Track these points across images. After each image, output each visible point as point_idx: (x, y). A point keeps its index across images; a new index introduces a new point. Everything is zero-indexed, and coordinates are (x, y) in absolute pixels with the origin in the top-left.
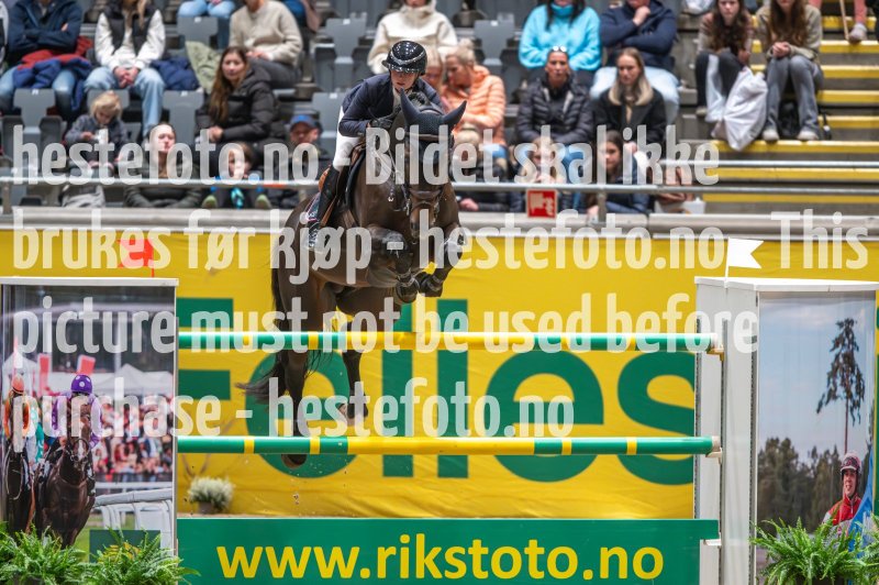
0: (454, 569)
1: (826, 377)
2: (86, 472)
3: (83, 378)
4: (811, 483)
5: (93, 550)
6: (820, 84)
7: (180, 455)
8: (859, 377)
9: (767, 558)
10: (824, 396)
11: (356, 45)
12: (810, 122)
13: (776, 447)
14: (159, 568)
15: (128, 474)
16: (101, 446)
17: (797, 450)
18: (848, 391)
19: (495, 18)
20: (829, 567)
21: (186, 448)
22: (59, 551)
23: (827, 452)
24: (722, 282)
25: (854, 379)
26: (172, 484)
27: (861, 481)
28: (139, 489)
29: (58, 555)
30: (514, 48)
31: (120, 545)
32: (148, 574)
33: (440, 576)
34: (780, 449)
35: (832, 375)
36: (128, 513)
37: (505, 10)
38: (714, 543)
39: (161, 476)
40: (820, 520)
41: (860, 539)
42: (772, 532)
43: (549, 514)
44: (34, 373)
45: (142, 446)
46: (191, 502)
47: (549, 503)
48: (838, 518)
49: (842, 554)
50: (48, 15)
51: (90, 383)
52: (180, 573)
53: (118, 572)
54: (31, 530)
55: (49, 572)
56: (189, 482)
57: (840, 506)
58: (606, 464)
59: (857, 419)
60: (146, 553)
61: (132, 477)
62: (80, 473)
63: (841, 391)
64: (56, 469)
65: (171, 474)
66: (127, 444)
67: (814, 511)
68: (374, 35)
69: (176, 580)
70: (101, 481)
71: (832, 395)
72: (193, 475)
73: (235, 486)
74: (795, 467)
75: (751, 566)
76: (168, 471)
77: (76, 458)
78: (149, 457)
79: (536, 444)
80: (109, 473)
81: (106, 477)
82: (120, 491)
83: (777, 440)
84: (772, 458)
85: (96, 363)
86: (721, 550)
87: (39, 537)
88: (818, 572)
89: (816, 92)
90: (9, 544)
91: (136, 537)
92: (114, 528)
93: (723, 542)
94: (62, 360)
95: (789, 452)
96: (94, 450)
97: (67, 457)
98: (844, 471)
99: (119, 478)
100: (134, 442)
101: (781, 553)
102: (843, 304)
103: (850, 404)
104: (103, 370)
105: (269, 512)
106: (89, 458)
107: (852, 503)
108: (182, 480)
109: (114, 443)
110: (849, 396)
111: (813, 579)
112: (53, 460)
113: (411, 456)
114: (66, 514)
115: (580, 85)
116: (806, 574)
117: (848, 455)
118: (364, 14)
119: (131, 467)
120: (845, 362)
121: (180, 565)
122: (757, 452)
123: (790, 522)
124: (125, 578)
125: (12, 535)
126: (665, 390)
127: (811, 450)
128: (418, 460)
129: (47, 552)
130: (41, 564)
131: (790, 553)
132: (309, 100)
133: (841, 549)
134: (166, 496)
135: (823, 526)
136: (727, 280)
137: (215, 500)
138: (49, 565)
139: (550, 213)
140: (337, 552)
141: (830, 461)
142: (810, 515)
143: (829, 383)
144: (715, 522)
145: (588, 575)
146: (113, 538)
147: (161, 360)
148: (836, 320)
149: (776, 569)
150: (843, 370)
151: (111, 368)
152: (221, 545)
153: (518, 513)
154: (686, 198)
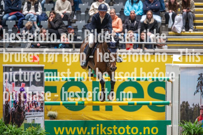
0: (109, 132)
2: (23, 110)
3: (22, 88)
4: (193, 112)
5: (25, 128)
6: (194, 18)
7: (45, 106)
9: (183, 129)
10: (196, 91)
11: (86, 10)
12: (191, 27)
14: (40, 132)
15: (33, 110)
16: (27, 104)
17: (189, 104)
18: (201, 90)
19: (118, 3)
20: (197, 131)
21: (47, 104)
22: (17, 128)
23: (196, 104)
26: (43, 113)
28: (36, 114)
29: (17, 129)
30: (123, 10)
31: (31, 127)
32: (38, 134)
33: (106, 134)
34: (186, 104)
35: (198, 86)
36: (33, 119)
37: (121, 2)
38: (170, 126)
39: (41, 111)
40: (195, 120)
42: (184, 123)
43: (131, 119)
44: (11, 87)
45: (36, 104)
46: (48, 117)
47: (131, 117)
48: (199, 120)
49: (200, 128)
50: (13, 3)
51: (24, 89)
52: (45, 133)
53: (31, 133)
54: (11, 123)
55: (15, 133)
56: (47, 112)
57: (199, 117)
58: (145, 107)
60: (37, 129)
61: (34, 111)
62: (22, 110)
63: (199, 90)
64: (16, 109)
65: (43, 110)
66: (33, 103)
67: (193, 118)
68: (90, 7)
70: (27, 112)
71: (197, 91)
72: (48, 111)
73: (58, 113)
74: (189, 108)
75: (179, 131)
76: (42, 110)
77: (21, 107)
78: (38, 106)
79: (128, 103)
80: (28, 110)
81: (28, 111)
82: (31, 114)
83: (185, 102)
84: (183, 106)
85: (26, 84)
86: (172, 127)
87: (12, 125)
88: (194, 132)
89: (193, 20)
90: (5, 127)
91: (35, 125)
92: (30, 123)
93: (172, 126)
94: (18, 84)
96: (25, 105)
97: (19, 107)
98: (200, 109)
99: (31, 111)
100: (34, 103)
101: (186, 128)
102: (200, 70)
103: (202, 93)
104: (27, 86)
105: (66, 119)
106: (24, 107)
107: (202, 116)
108: (46, 112)
109: (30, 103)
111: (193, 134)
112: (15, 107)
113: (99, 106)
114: (18, 120)
115: (138, 19)
117: (201, 105)
118: (88, 3)
119: (34, 109)
120: (201, 83)
121: (45, 131)
122: (180, 105)
123: (188, 121)
125: (6, 125)
126: (158, 90)
127: (193, 104)
128: (101, 107)
129: (14, 129)
130: (13, 131)
131: (188, 128)
132: (75, 23)
133: (200, 127)
134: (42, 115)
135: (196, 122)
136: (173, 64)
137: (53, 116)
138: (15, 132)
140: (82, 128)
141: (197, 107)
142: (193, 119)
143: (197, 88)
144: (170, 121)
145: (141, 133)
146: (29, 125)
147: (41, 84)
148: (198, 74)
149: (185, 132)
150: (200, 85)
151: (29, 86)
152: (55, 127)
153: (124, 119)
154: (163, 45)
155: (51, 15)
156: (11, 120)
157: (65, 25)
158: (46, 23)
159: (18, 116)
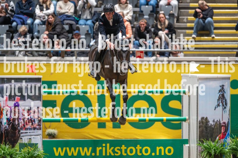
0: (117, 153)
1: (217, 100)
2: (18, 128)
3: (17, 103)
4: (213, 129)
5: (20, 148)
7: (43, 123)
8: (226, 100)
9: (202, 149)
10: (216, 105)
13: (204, 119)
14: (38, 153)
15: (29, 128)
16: (22, 121)
17: (209, 120)
18: (223, 104)
20: (218, 151)
21: (45, 121)
22: (11, 149)
23: (217, 121)
24: (189, 75)
25: (224, 101)
26: (41, 131)
27: (227, 128)
28: (32, 132)
29: (11, 150)
31: (27, 147)
32: (35, 155)
33: (113, 155)
34: (205, 120)
35: (219, 100)
36: (29, 139)
38: (187, 145)
39: (38, 129)
40: (215, 138)
41: (226, 144)
42: (203, 142)
43: (142, 138)
44: (4, 101)
45: (33, 121)
46: (46, 136)
47: (142, 135)
48: (220, 138)
49: (222, 148)
51: (19, 104)
52: (44, 155)
53: (27, 154)
54: (3, 143)
55: (8, 155)
56: (46, 130)
57: (221, 135)
58: (158, 124)
59: (225, 111)
60: (34, 149)
61: (30, 129)
62: (16, 128)
63: (221, 104)
64: (10, 127)
65: (41, 128)
66: (29, 120)
67: (214, 137)
69: (42, 156)
70: (22, 130)
71: (218, 105)
72: (47, 128)
73: (58, 131)
74: (209, 125)
75: (197, 151)
76: (40, 127)
77: (15, 124)
78: (35, 124)
79: (139, 119)
81: (23, 129)
82: (27, 133)
83: (204, 117)
84: (202, 122)
85: (20, 98)
86: (189, 147)
87: (6, 145)
88: (215, 153)
91: (32, 145)
92: (26, 143)
93: (190, 145)
94: (11, 98)
95: (207, 121)
96: (20, 122)
97: (13, 124)
98: (222, 126)
99: (27, 129)
100: (31, 120)
101: (205, 148)
102: (221, 81)
103: (223, 107)
104: (22, 100)
105: (67, 138)
106: (19, 124)
107: (224, 134)
108: (44, 130)
109: (26, 120)
110: (223, 105)
111: (214, 155)
112: (9, 125)
113: (105, 123)
114: (13, 139)
116: (212, 153)
117: (223, 121)
119: (30, 126)
120: (222, 96)
121: (43, 152)
122: (198, 121)
123: (208, 140)
124: (29, 156)
126: (173, 104)
127: (213, 120)
128: (107, 124)
129: (8, 149)
130: (6, 152)
131: (208, 148)
133: (221, 147)
134: (39, 134)
135: (216, 140)
137: (53, 135)
138: (8, 153)
139: (142, 57)
140: (86, 149)
141: (218, 123)
143: (218, 102)
144: (187, 140)
145: (153, 154)
146: (25, 145)
147: (38, 98)
148: (219, 85)
149: (204, 152)
150: (222, 99)
151: (24, 100)
152: (54, 147)
153: (134, 138)
154: (179, 53)
155: (49, 18)
156: (4, 139)
157: (65, 30)
158: (44, 27)
159: (12, 135)
